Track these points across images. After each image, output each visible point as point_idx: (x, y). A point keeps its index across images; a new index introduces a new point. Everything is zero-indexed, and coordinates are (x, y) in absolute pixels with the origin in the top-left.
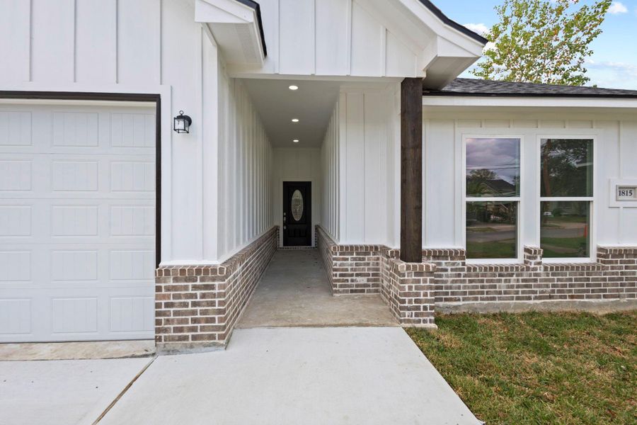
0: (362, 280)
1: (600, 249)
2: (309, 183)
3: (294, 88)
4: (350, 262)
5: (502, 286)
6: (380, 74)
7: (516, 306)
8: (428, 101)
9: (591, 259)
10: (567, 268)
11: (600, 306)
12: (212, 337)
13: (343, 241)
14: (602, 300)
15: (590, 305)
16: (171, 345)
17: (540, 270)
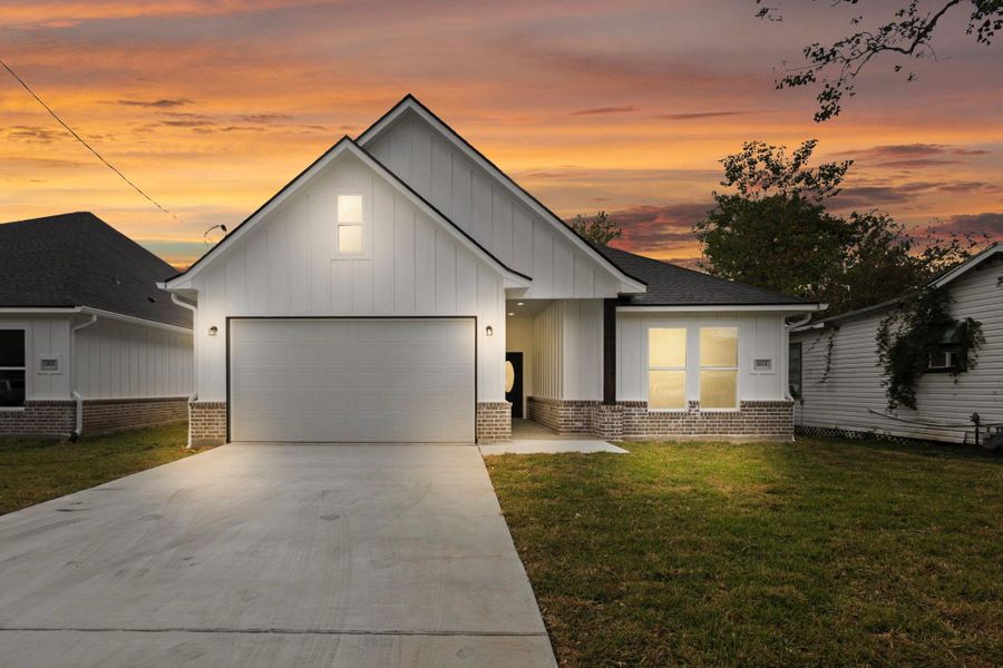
0: (579, 424)
1: (742, 402)
2: (521, 354)
3: (520, 304)
4: (570, 411)
5: (672, 425)
6: (591, 297)
7: (681, 438)
8: (620, 309)
9: (737, 409)
10: (716, 414)
11: (739, 439)
12: (505, 437)
13: (566, 398)
14: (741, 435)
15: (733, 438)
16: (485, 440)
17: (698, 415)
